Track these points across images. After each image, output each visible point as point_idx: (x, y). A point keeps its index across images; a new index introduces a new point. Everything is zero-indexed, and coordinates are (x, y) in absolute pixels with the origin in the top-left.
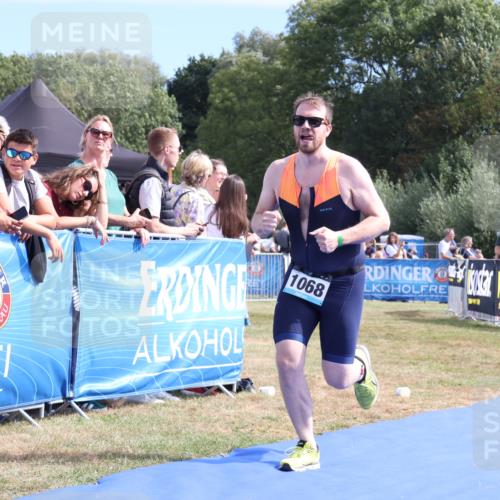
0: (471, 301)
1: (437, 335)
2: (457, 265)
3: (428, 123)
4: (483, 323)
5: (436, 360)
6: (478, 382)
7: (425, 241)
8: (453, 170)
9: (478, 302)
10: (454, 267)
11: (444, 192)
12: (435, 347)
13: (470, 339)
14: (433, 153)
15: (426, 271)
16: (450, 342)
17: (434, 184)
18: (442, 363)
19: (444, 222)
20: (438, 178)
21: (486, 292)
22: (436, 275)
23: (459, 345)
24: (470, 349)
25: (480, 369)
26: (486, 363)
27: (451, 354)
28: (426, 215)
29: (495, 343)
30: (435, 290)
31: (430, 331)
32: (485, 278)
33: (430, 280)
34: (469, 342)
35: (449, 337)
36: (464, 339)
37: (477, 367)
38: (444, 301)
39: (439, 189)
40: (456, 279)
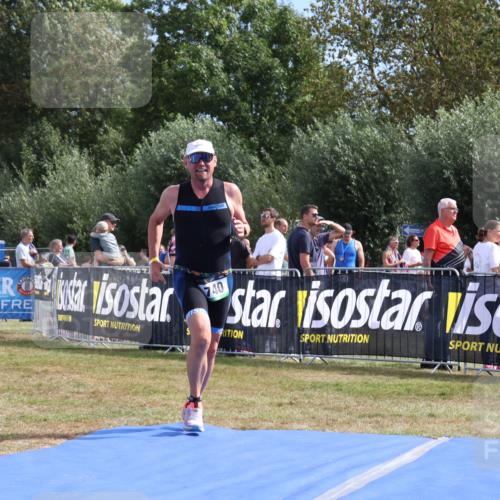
0: (61, 317)
1: (19, 360)
2: (43, 274)
3: (6, 100)
4: (75, 344)
5: (18, 391)
6: (68, 416)
7: (6, 245)
8: (38, 159)
9: (70, 318)
10: (40, 277)
11: (28, 185)
12: (16, 376)
13: (60, 364)
14: (13, 138)
15: (8, 282)
16: (35, 368)
17: (16, 175)
18: (25, 394)
19: (29, 222)
20: (20, 168)
21: (79, 306)
22: (20, 287)
23: (46, 372)
24: (59, 376)
25: (71, 399)
26: (78, 393)
27: (35, 383)
28: (7, 213)
29: (90, 368)
30: (19, 305)
31: (11, 355)
32: (76, 290)
33: (12, 294)
34: (59, 368)
35: (34, 363)
36: (52, 364)
37: (67, 397)
38: (27, 318)
39: (22, 181)
40: (43, 291)
